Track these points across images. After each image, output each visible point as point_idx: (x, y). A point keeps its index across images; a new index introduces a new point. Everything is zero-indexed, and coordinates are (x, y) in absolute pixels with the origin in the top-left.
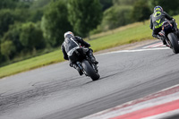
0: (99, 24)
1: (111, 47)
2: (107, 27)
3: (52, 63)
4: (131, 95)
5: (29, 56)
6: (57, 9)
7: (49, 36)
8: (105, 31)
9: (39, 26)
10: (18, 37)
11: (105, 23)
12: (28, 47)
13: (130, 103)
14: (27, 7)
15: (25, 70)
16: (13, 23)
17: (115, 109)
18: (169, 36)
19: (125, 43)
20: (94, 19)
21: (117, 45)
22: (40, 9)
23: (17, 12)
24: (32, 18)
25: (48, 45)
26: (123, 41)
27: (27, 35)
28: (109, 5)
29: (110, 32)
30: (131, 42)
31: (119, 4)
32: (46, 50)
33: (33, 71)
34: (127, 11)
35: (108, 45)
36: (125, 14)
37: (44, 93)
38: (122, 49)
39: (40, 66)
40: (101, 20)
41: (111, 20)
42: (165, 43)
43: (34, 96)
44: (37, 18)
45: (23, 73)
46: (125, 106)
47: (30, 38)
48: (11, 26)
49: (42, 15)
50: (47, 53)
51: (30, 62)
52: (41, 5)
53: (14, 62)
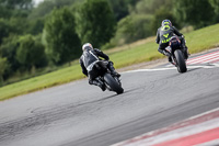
0: (113, 36)
1: (128, 65)
2: (122, 41)
3: (55, 84)
4: (152, 124)
5: (27, 76)
6: (61, 18)
7: (51, 51)
8: (120, 46)
9: (40, 40)
10: (14, 53)
11: (119, 36)
12: (26, 65)
13: (150, 133)
14: (25, 16)
15: (22, 93)
16: (7, 36)
17: (132, 141)
18: (176, 53)
19: (144, 61)
20: (107, 30)
21: (134, 63)
22: (41, 18)
23: (12, 22)
24: (30, 29)
25: (51, 63)
26: (143, 58)
27: (26, 51)
28: (125, 14)
29: (126, 47)
30: (151, 59)
31: (137, 12)
32: (48, 69)
33: (32, 94)
34: (147, 21)
35: (123, 63)
36: (145, 25)
37: (45, 122)
38: (141, 67)
39: (41, 89)
40: (115, 31)
41: (126, 32)
42: (170, 60)
43: (34, 125)
44: (38, 29)
45: (20, 98)
46: (145, 137)
47: (28, 55)
48: (5, 39)
49: (43, 26)
50: (50, 72)
51: (28, 84)
52: (42, 14)
53: (9, 84)
